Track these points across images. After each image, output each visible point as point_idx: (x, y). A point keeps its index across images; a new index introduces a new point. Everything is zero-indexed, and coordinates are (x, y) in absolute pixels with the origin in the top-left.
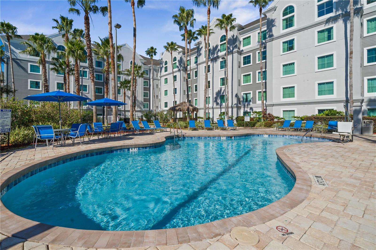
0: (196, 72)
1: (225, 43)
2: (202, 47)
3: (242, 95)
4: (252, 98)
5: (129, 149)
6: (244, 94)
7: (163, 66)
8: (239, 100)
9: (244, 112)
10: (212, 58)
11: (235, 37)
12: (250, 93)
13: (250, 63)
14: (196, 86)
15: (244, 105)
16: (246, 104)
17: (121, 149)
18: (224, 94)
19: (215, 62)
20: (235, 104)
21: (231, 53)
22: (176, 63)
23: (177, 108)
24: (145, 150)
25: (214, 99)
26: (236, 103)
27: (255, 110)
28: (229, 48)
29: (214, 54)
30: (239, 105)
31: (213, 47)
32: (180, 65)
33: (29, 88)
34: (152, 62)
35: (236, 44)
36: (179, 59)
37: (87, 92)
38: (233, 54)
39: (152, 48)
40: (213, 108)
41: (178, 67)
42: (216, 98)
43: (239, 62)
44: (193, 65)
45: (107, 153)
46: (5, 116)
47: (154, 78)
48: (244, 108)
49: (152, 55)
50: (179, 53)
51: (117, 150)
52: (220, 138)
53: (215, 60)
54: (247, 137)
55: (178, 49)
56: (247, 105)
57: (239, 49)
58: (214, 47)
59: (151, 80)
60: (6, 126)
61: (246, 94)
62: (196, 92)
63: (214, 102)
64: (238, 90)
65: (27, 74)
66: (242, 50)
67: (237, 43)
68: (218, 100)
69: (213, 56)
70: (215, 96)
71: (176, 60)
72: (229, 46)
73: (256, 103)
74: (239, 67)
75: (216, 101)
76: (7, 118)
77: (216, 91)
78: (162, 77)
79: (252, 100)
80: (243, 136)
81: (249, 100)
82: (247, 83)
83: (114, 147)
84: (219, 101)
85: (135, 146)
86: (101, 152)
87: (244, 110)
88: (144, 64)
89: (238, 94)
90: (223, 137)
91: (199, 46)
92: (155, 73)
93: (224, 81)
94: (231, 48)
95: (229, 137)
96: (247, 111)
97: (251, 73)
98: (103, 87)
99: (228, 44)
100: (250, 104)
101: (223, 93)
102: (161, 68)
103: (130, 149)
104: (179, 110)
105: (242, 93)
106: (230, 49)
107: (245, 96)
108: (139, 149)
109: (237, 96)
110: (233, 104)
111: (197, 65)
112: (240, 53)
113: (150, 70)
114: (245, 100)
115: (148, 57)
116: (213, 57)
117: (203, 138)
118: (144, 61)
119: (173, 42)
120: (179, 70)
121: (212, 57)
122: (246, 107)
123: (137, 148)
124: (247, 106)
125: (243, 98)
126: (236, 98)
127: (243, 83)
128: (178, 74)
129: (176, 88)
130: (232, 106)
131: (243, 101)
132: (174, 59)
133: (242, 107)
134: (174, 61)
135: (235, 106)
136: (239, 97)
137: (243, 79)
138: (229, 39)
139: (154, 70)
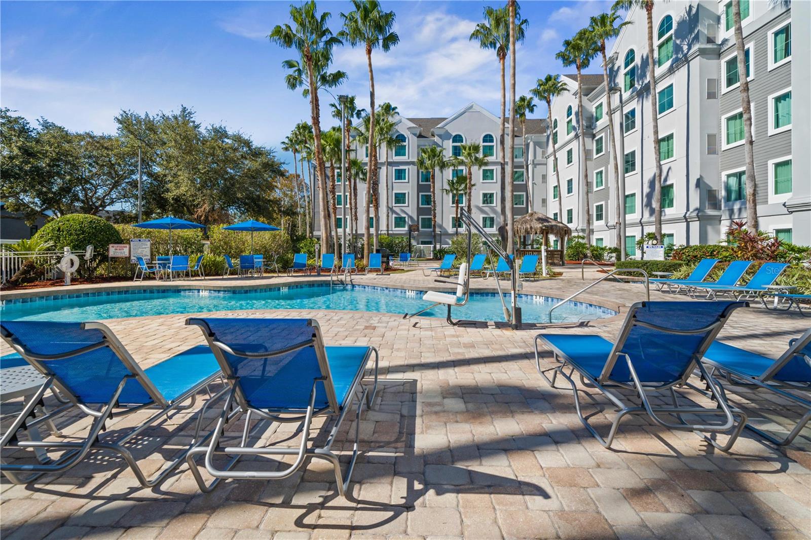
1: (670, 38)
2: (619, 68)
3: (724, 178)
5: (199, 290)
6: (729, 176)
7: (550, 133)
8: (710, 197)
10: (639, 88)
11: (694, 11)
15: (731, 212)
16: (736, 207)
17: (190, 290)
18: (669, 182)
19: (647, 97)
20: (696, 209)
21: (683, 62)
22: (572, 120)
25: (645, 200)
26: (698, 206)
28: (678, 48)
29: (645, 76)
30: (710, 212)
31: (642, 57)
32: (578, 122)
34: (524, 130)
35: (696, 31)
36: (576, 108)
38: (688, 62)
40: (641, 224)
41: (575, 128)
42: (650, 196)
43: (712, 81)
46: (143, 246)
47: (535, 163)
48: (731, 219)
50: (576, 95)
51: (185, 290)
53: (646, 91)
56: (740, 210)
57: (710, 40)
58: (645, 57)
59: (530, 167)
61: (738, 176)
63: (644, 209)
64: (705, 165)
66: (725, 41)
68: (653, 202)
69: (642, 83)
70: (646, 190)
71: (571, 113)
72: (678, 42)
73: (767, 202)
74: (712, 95)
75: (649, 204)
77: (649, 175)
78: (549, 157)
82: (741, 138)
83: (182, 286)
86: (165, 290)
87: (731, 226)
88: (515, 136)
89: (707, 180)
92: (539, 150)
94: (685, 48)
99: (677, 38)
101: (666, 179)
102: (548, 137)
105: (724, 174)
106: (683, 51)
107: (733, 182)
109: (699, 183)
110: (691, 209)
112: (716, 53)
113: (527, 145)
114: (733, 196)
116: (642, 85)
119: (551, 74)
120: (577, 136)
121: (639, 84)
122: (736, 216)
124: (739, 214)
125: (728, 190)
126: (697, 191)
127: (728, 143)
128: (574, 145)
129: (571, 180)
130: (685, 216)
131: (728, 199)
132: (568, 111)
133: (725, 216)
134: (568, 117)
135: (694, 214)
136: (711, 187)
137: (728, 130)
138: (679, 24)
139: (536, 144)
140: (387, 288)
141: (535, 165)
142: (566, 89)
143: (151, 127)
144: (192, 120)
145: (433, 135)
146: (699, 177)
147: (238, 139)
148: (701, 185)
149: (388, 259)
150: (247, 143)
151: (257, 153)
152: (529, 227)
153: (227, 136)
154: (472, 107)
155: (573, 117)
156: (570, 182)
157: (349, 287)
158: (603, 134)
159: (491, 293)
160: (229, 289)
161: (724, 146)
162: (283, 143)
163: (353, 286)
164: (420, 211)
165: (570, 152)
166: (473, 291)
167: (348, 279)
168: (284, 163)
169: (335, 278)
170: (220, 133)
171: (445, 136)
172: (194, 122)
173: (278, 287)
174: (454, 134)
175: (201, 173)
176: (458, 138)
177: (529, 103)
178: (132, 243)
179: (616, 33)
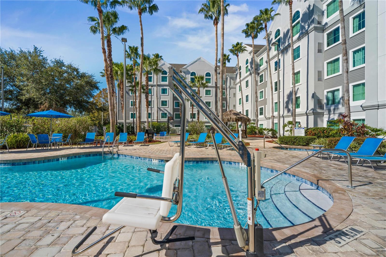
1: (298, 23)
2: (272, 39)
3: (325, 93)
4: (343, 97)
6: (328, 92)
8: (318, 103)
9: (328, 121)
10: (282, 48)
11: (312, 8)
12: (338, 90)
13: (339, 40)
15: (329, 111)
16: (332, 108)
19: (286, 53)
20: (312, 109)
21: (305, 34)
22: (248, 66)
25: (285, 105)
26: (314, 107)
28: (303, 28)
29: (285, 42)
30: (319, 111)
32: (252, 67)
34: (225, 71)
35: (313, 18)
36: (250, 60)
40: (283, 116)
41: (249, 70)
42: (287, 103)
43: (320, 44)
47: (230, 87)
48: (329, 114)
50: (250, 53)
52: (151, 161)
53: (284, 51)
56: (334, 109)
57: (319, 23)
58: (285, 33)
59: (228, 89)
61: (333, 92)
63: (285, 109)
64: (317, 87)
66: (326, 24)
67: (315, 17)
68: (289, 106)
70: (286, 100)
72: (303, 24)
74: (319, 51)
75: (287, 107)
77: (287, 92)
78: (237, 84)
79: (341, 101)
82: (334, 73)
84: (291, 107)
87: (329, 118)
89: (317, 95)
90: (155, 160)
91: (269, 39)
92: (232, 81)
94: (306, 27)
96: (333, 119)
97: (340, 56)
99: (302, 22)
100: (338, 108)
102: (237, 75)
105: (325, 91)
106: (305, 29)
107: (330, 95)
109: (314, 96)
110: (309, 109)
112: (322, 29)
113: (227, 79)
114: (330, 103)
116: (284, 47)
118: (219, 71)
120: (251, 74)
121: (282, 47)
122: (332, 113)
124: (334, 112)
125: (328, 99)
126: (313, 100)
127: (328, 76)
128: (249, 78)
129: (248, 95)
130: (306, 113)
131: (327, 104)
132: (246, 62)
133: (326, 113)
134: (246, 64)
135: (311, 112)
136: (319, 98)
137: (327, 69)
138: (303, 15)
139: (231, 78)
140: (139, 157)
141: (230, 88)
142: (246, 50)
143: (12, 56)
144: (41, 55)
145: (181, 72)
146: (313, 92)
147: (70, 67)
148: (315, 97)
149: (153, 135)
150: (77, 70)
151: (83, 76)
152: (229, 117)
153: (64, 66)
154: (200, 59)
155: (249, 64)
156: (247, 96)
157: (116, 156)
158: (263, 73)
159: (211, 161)
160: (9, 162)
161: (326, 77)
162: (101, 73)
163: (119, 155)
164: (174, 110)
165: (247, 82)
166: (198, 160)
167: (115, 150)
168: (99, 82)
169: (106, 150)
170: (59, 64)
171: (187, 72)
172: (42, 56)
173: (57, 158)
174: (191, 72)
175: (43, 85)
176: (193, 74)
177: (228, 57)
179: (272, 18)
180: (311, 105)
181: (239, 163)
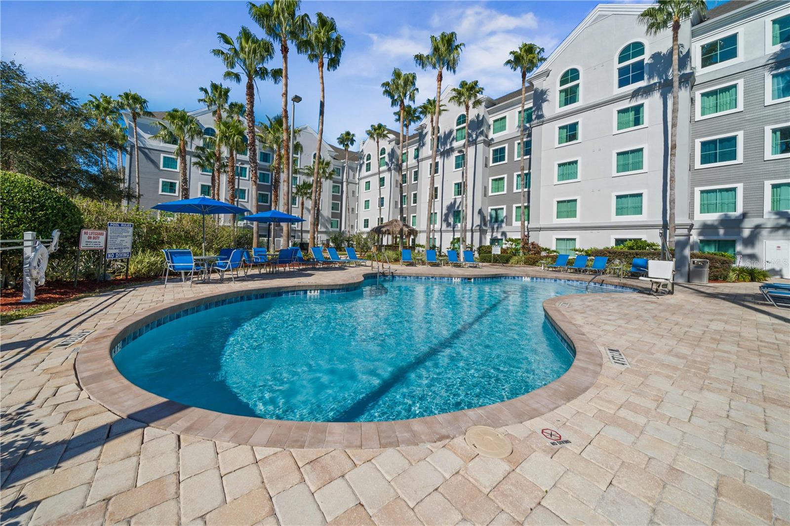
0: (416, 173)
1: (464, 128)
2: (427, 133)
3: (489, 210)
4: (506, 216)
5: (305, 292)
6: (492, 209)
7: (363, 162)
8: (483, 219)
9: (491, 239)
10: (442, 150)
11: (481, 118)
12: (503, 209)
13: (504, 160)
14: (415, 195)
15: (493, 228)
16: (496, 226)
17: (294, 291)
18: (460, 209)
19: (447, 157)
20: (478, 226)
21: (473, 144)
22: (384, 157)
23: (384, 229)
24: (330, 293)
25: (443, 217)
26: (479, 224)
27: (509, 235)
28: (470, 135)
29: (446, 144)
30: (484, 228)
31: (445, 132)
32: (391, 160)
33: (160, 192)
34: (347, 156)
35: (482, 129)
36: (390, 150)
37: (246, 200)
38: (476, 145)
39: (348, 134)
40: (441, 231)
41: (387, 164)
42: (447, 215)
43: (486, 158)
44: (412, 161)
45: (272, 296)
46: (124, 234)
47: (349, 181)
48: (493, 232)
49: (347, 145)
50: (390, 142)
51: (288, 292)
53: (446, 153)
54: (495, 280)
55: (389, 135)
56: (498, 228)
57: (487, 137)
58: (447, 133)
59: (345, 184)
60: (125, 248)
61: (496, 210)
62: (415, 205)
63: (443, 223)
64: (483, 202)
65: (157, 170)
66: (492, 139)
67: (484, 128)
68: (449, 219)
69: (444, 148)
70: (445, 211)
71: (384, 153)
72: (470, 131)
73: (512, 225)
74: (486, 166)
75: (446, 220)
76: (126, 236)
77: (447, 203)
78: (361, 179)
79: (505, 220)
80: (488, 278)
81: (500, 219)
82: (498, 191)
83: (283, 287)
84: (451, 220)
85: (316, 287)
86: (263, 294)
87: (492, 236)
88: (334, 159)
89: (483, 210)
90: (456, 279)
91: (422, 132)
92: (351, 173)
93: (460, 188)
94: (474, 136)
95: (465, 278)
96: (496, 237)
97: (505, 176)
98: (269, 193)
99: (469, 128)
100: (501, 227)
101: (458, 207)
102: (361, 166)
103: (308, 292)
104: (387, 232)
105: (490, 208)
106: (472, 137)
107: (493, 213)
108: (321, 293)
109: (480, 212)
110: (474, 226)
111: (418, 162)
112: (488, 143)
113: (343, 167)
114: (493, 220)
115: (341, 147)
117: (423, 278)
118: (334, 154)
119: (382, 124)
120: (389, 170)
122: (495, 231)
123: (319, 291)
124: (497, 230)
125: (491, 217)
126: (478, 216)
127: (492, 192)
128: (386, 175)
130: (471, 229)
131: (491, 221)
132: (382, 151)
133: (489, 230)
134: (381, 155)
135: (478, 228)
136: (484, 214)
137: (492, 186)
139: (350, 168)
142: (386, 136)
146: (480, 208)
154: (306, 128)
155: (386, 155)
156: (381, 199)
157: (389, 278)
165: (382, 179)
178: (109, 228)
180: (477, 221)
181: (522, 277)
